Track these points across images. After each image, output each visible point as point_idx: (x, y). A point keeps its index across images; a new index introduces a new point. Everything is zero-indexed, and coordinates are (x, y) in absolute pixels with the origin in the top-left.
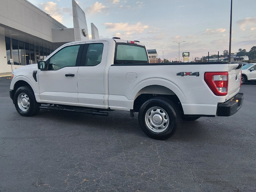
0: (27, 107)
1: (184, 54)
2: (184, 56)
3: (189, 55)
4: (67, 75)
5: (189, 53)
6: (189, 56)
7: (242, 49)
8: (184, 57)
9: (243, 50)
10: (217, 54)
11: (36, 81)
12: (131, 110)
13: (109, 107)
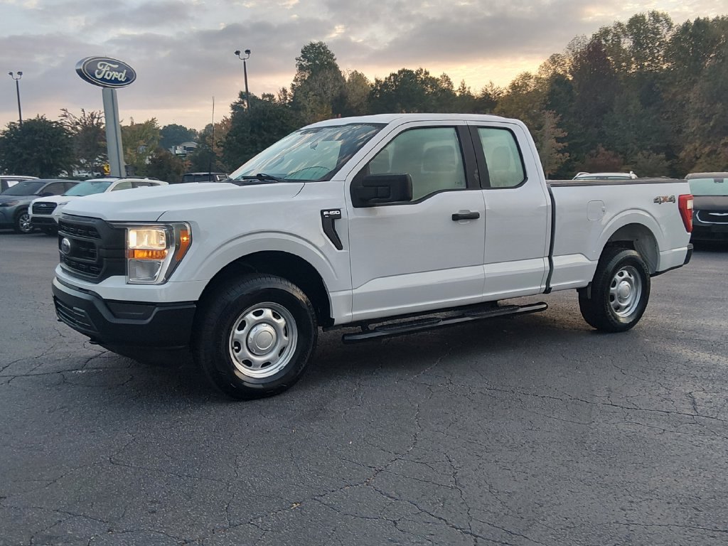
4: (456, 218)
11: (339, 247)
12: (590, 283)
13: (551, 285)
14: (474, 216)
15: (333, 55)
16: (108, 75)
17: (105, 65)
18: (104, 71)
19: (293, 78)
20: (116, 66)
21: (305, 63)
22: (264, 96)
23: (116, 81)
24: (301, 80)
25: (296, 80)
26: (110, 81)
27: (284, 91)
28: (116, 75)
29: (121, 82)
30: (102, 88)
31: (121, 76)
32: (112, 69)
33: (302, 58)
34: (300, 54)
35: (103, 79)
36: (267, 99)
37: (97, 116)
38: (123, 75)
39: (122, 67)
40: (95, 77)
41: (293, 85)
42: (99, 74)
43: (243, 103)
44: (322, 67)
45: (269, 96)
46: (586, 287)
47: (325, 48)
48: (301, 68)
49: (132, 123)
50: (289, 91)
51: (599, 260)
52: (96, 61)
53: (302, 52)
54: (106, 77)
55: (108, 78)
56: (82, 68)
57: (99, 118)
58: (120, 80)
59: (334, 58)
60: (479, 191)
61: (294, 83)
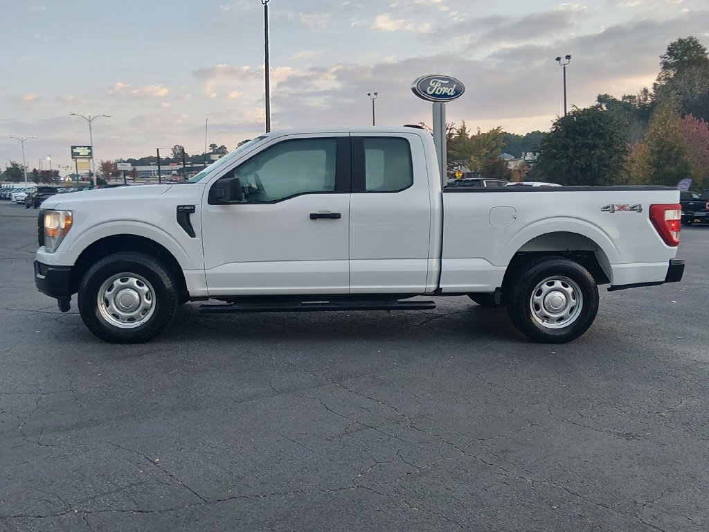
0: (141, 314)
1: (75, 151)
2: (75, 155)
3: (90, 154)
4: (314, 217)
5: (89, 148)
6: (91, 158)
7: (219, 146)
8: (76, 159)
9: (220, 148)
10: (156, 156)
11: (192, 234)
12: (497, 288)
13: (441, 286)
14: (336, 216)
15: (705, 50)
16: (439, 91)
17: (436, 82)
18: (436, 87)
19: (656, 77)
20: (447, 82)
21: (671, 60)
22: (624, 98)
23: (446, 95)
24: (666, 79)
25: (659, 79)
26: (441, 96)
27: (645, 91)
28: (445, 90)
29: (450, 96)
30: (433, 103)
31: (450, 91)
32: (443, 85)
33: (667, 56)
34: (666, 51)
35: (434, 95)
36: (628, 101)
37: (449, 128)
38: (453, 90)
39: (451, 81)
40: (426, 92)
41: (655, 85)
42: (430, 91)
43: (601, 106)
44: (691, 62)
45: (630, 97)
46: (494, 293)
47: (695, 43)
48: (666, 66)
49: (479, 132)
50: (651, 91)
51: (508, 267)
52: (429, 79)
53: (669, 49)
54: (437, 92)
55: (438, 94)
56: (416, 86)
57: (451, 129)
58: (449, 94)
59: (706, 52)
60: (348, 195)
61: (658, 83)
